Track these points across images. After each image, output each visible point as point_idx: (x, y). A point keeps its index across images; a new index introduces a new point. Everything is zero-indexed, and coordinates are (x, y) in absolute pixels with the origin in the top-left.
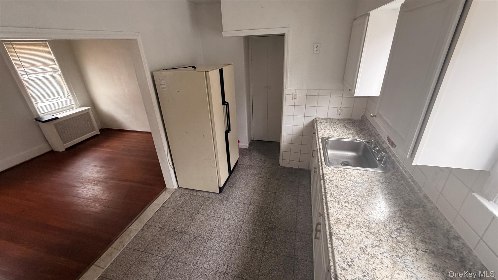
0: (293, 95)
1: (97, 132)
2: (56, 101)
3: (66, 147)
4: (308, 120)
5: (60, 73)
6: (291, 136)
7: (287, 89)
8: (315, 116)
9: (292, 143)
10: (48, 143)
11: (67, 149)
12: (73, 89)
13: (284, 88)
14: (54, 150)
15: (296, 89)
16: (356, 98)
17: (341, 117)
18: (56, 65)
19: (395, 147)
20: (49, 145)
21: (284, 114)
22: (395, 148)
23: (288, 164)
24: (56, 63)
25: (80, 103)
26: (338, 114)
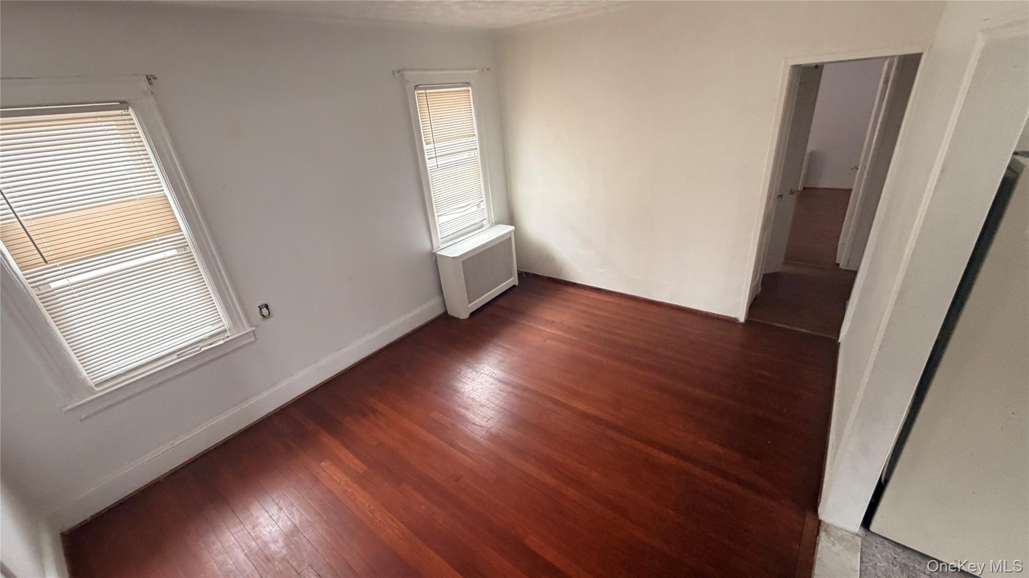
1: (513, 280)
2: (465, 211)
3: (471, 312)
5: (477, 153)
10: (443, 296)
11: (472, 314)
12: (489, 186)
14: (449, 313)
18: (475, 135)
20: (444, 301)
24: (475, 133)
25: (494, 217)
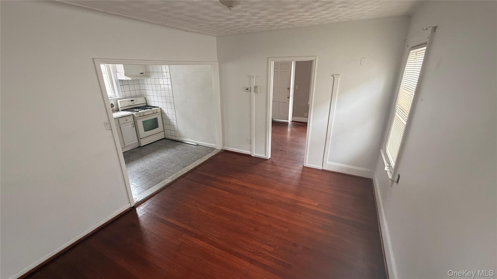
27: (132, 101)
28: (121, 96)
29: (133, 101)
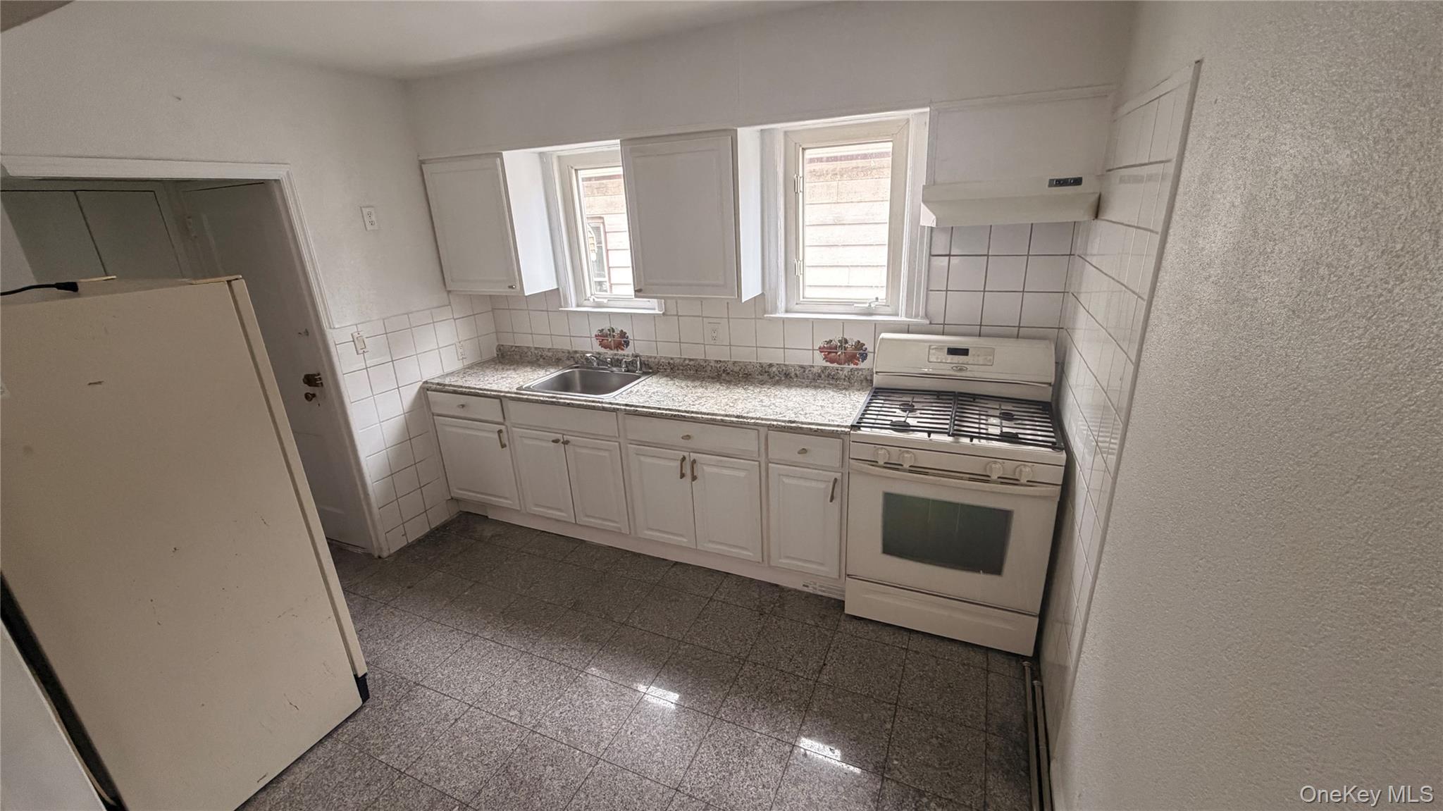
0: (353, 341)
4: (410, 393)
6: (385, 454)
7: (334, 328)
8: (420, 379)
9: (393, 473)
13: (325, 324)
15: (356, 325)
16: (476, 316)
17: (467, 363)
19: (627, 347)
21: (348, 400)
22: (629, 347)
23: (404, 537)
26: (460, 358)
27: (953, 351)
28: (917, 316)
29: (964, 352)
